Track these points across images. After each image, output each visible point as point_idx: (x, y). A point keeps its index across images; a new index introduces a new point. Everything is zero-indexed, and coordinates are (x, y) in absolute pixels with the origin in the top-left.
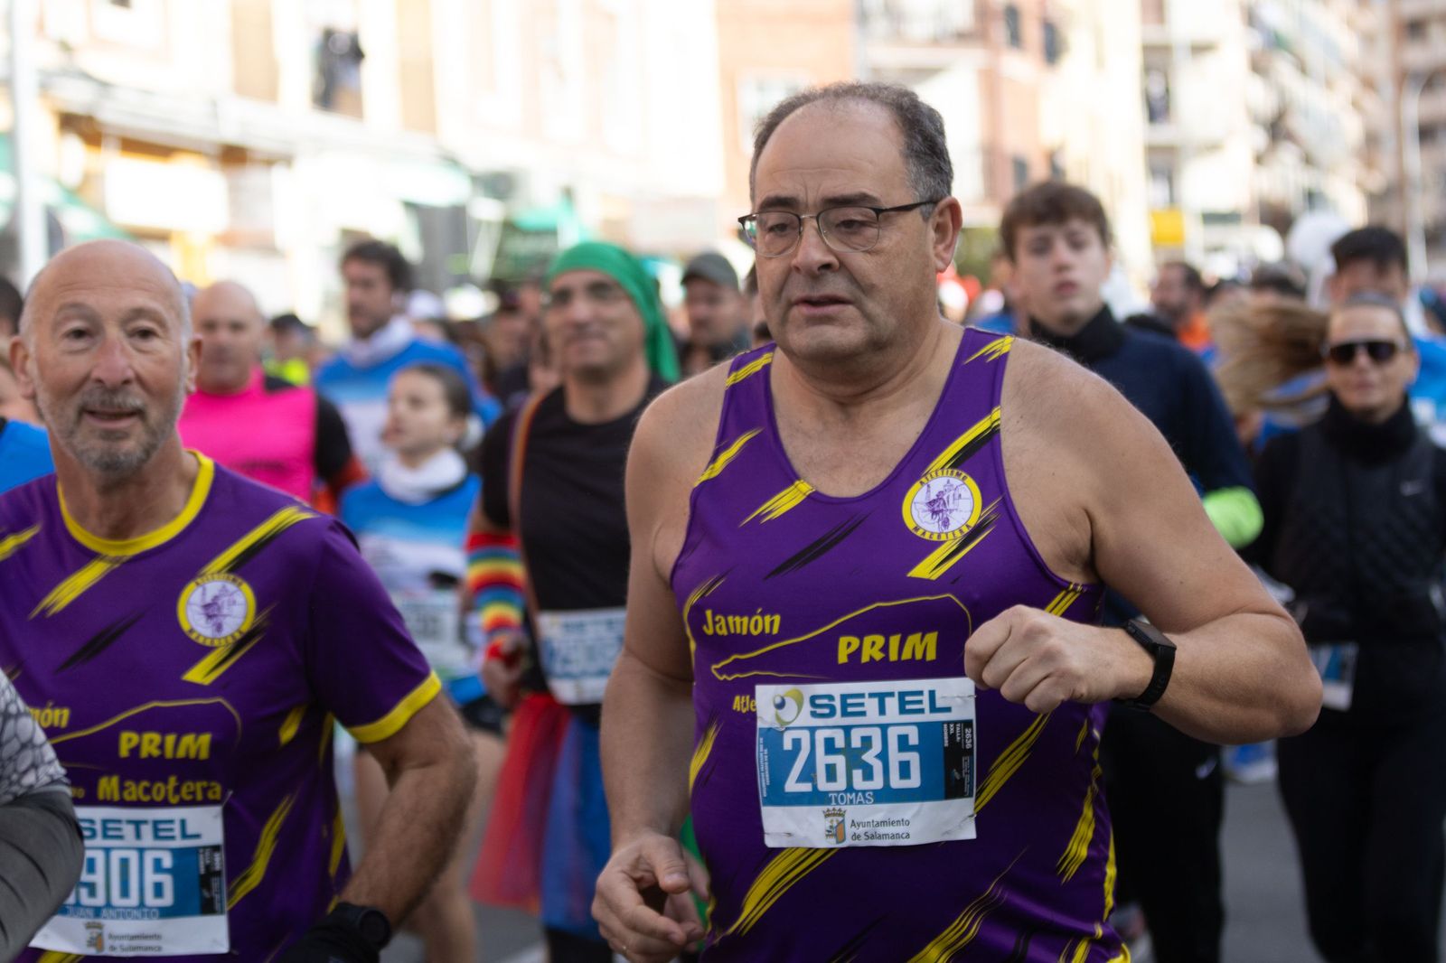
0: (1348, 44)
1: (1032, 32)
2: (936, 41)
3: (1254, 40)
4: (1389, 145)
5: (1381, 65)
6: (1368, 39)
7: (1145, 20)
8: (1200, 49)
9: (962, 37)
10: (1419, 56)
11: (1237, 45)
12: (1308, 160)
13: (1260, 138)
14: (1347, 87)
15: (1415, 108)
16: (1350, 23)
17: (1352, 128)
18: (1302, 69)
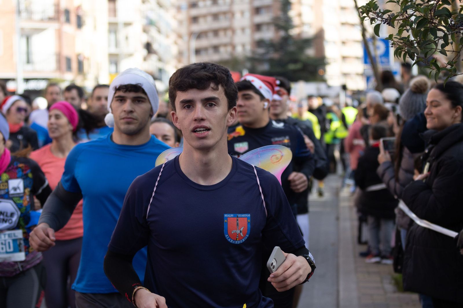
0: (174, 24)
1: (73, 18)
2: (42, 20)
3: (144, 22)
4: (186, 54)
5: (184, 30)
6: (180, 22)
7: (110, 16)
8: (127, 24)
9: (50, 19)
10: (196, 28)
11: (139, 24)
12: (160, 60)
13: (145, 52)
14: (173, 37)
15: (194, 44)
16: (174, 17)
17: (174, 50)
18: (159, 31)
